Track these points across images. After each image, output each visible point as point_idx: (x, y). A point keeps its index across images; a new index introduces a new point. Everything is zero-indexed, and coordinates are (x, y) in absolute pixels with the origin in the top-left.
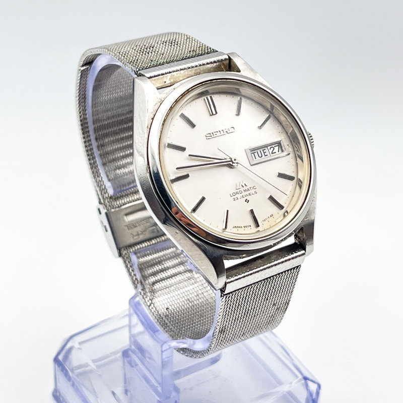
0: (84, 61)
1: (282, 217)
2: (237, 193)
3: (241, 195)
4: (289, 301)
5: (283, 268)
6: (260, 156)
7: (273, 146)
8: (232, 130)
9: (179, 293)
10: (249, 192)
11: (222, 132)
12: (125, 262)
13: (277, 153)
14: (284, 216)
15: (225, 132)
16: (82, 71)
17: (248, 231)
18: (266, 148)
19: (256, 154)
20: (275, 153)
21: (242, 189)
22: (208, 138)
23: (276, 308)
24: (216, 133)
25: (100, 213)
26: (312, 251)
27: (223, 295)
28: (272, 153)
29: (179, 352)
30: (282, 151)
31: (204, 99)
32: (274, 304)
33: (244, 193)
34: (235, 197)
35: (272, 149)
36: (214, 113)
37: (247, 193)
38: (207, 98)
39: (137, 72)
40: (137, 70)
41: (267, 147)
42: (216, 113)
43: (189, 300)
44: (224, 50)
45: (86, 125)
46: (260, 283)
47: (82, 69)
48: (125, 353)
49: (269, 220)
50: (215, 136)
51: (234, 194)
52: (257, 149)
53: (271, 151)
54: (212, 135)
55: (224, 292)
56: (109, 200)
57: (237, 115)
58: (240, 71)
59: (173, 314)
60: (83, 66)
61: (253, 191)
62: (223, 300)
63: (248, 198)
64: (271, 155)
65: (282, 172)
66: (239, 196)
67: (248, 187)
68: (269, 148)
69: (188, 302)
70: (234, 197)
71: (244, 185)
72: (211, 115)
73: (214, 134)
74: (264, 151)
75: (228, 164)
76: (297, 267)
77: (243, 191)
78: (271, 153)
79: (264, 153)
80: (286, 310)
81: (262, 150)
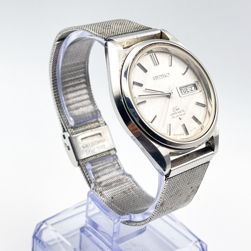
0: (59, 38)
1: (200, 130)
2: (174, 114)
3: (177, 115)
4: (199, 186)
5: (201, 162)
6: (185, 92)
8: (168, 75)
9: (118, 188)
10: (181, 113)
11: (162, 76)
12: (82, 169)
13: (194, 90)
14: (202, 129)
15: (164, 76)
16: (58, 44)
17: (183, 137)
18: (187, 87)
19: (182, 90)
20: (193, 90)
21: (177, 111)
22: (155, 79)
23: (192, 190)
24: (159, 76)
25: (65, 138)
26: (217, 152)
27: (167, 179)
28: (191, 90)
29: (125, 224)
30: (197, 89)
31: (151, 55)
32: (192, 188)
33: (178, 114)
35: (191, 88)
36: (157, 64)
38: (152, 54)
39: (107, 38)
40: (107, 37)
42: (159, 64)
43: (125, 192)
44: (157, 27)
45: (56, 81)
46: (188, 172)
47: (58, 43)
48: (82, 230)
49: (193, 131)
50: (159, 78)
51: (172, 114)
52: (183, 88)
53: (190, 89)
54: (157, 77)
55: (168, 177)
56: (70, 129)
57: (170, 66)
58: (169, 40)
59: (116, 201)
60: (58, 41)
61: (182, 113)
62: (166, 183)
63: (181, 117)
64: (191, 91)
65: (198, 102)
66: (175, 115)
67: (180, 110)
68: (189, 87)
69: (124, 193)
70: (172, 116)
71: (178, 109)
72: (155, 65)
73: (158, 77)
74: (187, 89)
75: (167, 95)
76: (208, 162)
77: (177, 113)
79: (187, 90)
80: (196, 192)
81: (185, 88)
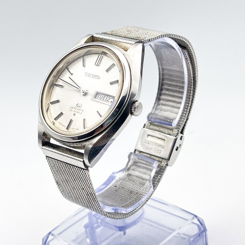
2: (74, 108)
6: (101, 98)
7: (111, 97)
8: (98, 78)
15: (94, 76)
17: (63, 128)
18: (106, 96)
19: (100, 96)
20: (109, 101)
33: (76, 110)
34: (71, 109)
35: (109, 98)
37: (78, 111)
41: (108, 96)
49: (75, 130)
52: (102, 94)
53: (107, 99)
61: (80, 112)
63: (76, 114)
66: (74, 110)
67: (81, 109)
72: (95, 65)
74: (105, 97)
78: (107, 100)
79: (104, 98)
81: (104, 96)
